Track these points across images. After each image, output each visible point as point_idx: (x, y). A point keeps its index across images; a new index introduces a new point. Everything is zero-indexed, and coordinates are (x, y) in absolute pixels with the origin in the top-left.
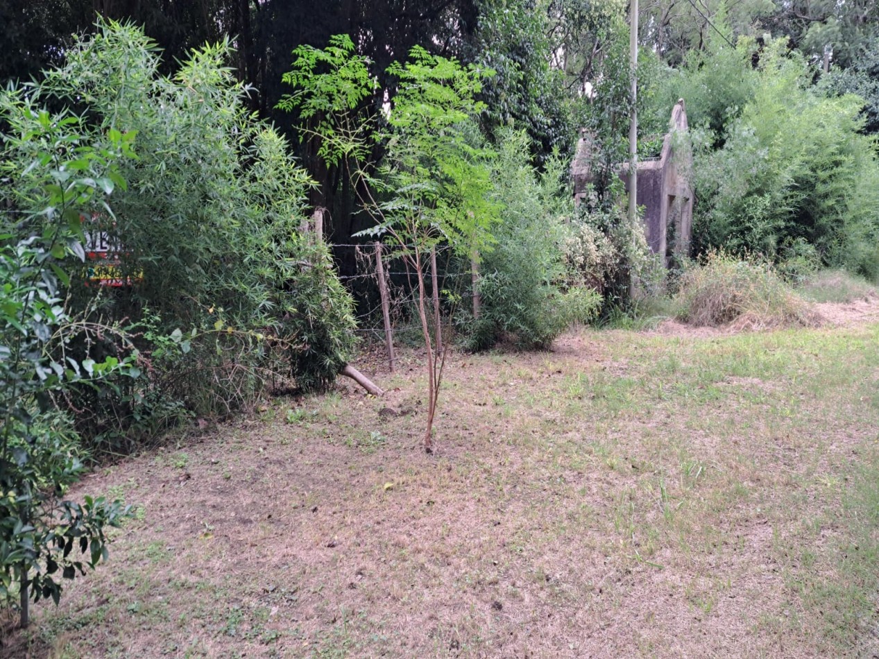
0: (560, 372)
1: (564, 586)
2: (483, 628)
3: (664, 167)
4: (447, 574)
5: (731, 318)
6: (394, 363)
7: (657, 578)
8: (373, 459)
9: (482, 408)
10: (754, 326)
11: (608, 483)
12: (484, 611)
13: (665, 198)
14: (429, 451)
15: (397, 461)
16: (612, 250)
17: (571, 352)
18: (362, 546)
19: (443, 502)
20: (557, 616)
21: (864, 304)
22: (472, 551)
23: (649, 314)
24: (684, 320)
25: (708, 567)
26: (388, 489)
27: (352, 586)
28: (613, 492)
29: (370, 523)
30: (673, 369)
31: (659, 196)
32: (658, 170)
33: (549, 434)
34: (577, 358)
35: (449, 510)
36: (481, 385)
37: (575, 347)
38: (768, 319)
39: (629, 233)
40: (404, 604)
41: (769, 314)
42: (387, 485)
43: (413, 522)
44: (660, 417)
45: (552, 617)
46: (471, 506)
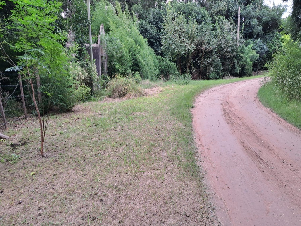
0: (79, 119)
1: (119, 187)
2: (100, 209)
3: (99, 46)
4: (76, 197)
5: (124, 95)
6: (6, 125)
7: (144, 175)
8: (18, 165)
9: (55, 136)
10: (131, 97)
11: (115, 151)
12: (98, 204)
13: (100, 57)
14: (43, 156)
15: (30, 163)
16: (87, 75)
17: (79, 111)
18: (34, 199)
19: (60, 173)
20: (122, 196)
21: (155, 88)
22: (82, 187)
23: (100, 96)
24: (110, 97)
25: (156, 167)
26: (33, 175)
27: (40, 215)
28: (118, 154)
29: (33, 189)
30: (116, 112)
31: (98, 56)
32: (97, 47)
33: (87, 140)
34: (83, 113)
35: (64, 175)
36: (51, 128)
37: (81, 109)
38: (134, 94)
39: (92, 68)
40: (66, 213)
41: (134, 93)
42: (32, 173)
43: (52, 184)
44: (119, 128)
45: (121, 197)
46: (72, 172)
